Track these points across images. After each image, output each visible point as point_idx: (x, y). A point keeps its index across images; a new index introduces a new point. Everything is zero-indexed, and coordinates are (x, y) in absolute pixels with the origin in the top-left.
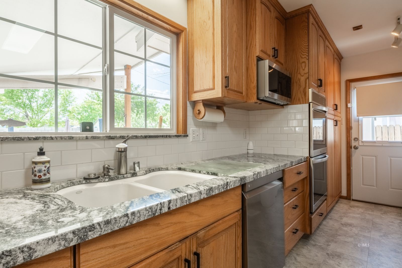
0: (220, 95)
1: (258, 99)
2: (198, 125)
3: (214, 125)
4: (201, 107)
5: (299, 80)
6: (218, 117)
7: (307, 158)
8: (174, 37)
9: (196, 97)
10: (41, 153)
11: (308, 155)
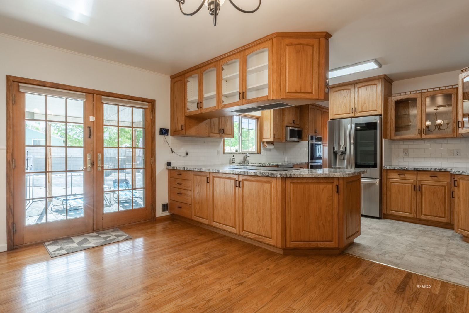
0: (272, 141)
1: (286, 140)
2: (264, 150)
3: (270, 150)
4: (266, 144)
5: (305, 131)
6: (272, 147)
7: (307, 163)
8: (257, 119)
9: (264, 140)
10: (233, 156)
11: (307, 162)
